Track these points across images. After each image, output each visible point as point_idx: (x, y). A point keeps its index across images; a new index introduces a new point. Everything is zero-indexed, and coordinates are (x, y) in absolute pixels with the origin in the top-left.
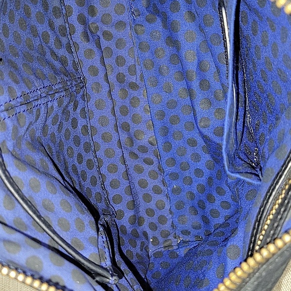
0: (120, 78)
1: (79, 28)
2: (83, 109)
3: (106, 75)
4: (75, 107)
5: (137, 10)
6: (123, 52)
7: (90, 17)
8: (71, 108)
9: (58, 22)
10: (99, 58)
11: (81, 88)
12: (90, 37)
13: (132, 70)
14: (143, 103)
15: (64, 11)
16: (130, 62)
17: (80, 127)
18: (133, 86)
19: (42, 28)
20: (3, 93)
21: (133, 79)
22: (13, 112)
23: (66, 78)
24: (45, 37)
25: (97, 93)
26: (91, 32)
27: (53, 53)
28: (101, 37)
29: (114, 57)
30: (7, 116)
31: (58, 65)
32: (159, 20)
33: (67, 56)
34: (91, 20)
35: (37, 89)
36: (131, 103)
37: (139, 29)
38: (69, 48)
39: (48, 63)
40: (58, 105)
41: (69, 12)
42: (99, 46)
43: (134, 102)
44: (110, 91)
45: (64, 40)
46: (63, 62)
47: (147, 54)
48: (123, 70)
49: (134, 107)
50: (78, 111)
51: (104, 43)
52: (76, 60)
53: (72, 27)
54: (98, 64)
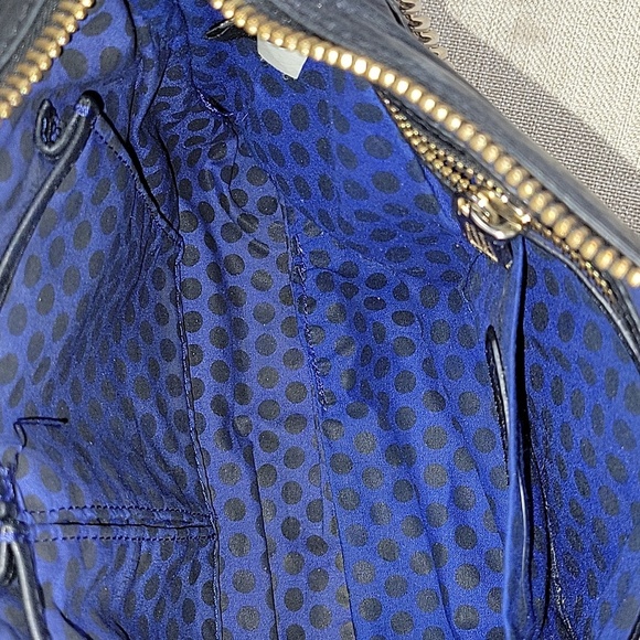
0: (290, 529)
1: (213, 422)
2: (209, 585)
3: (261, 520)
4: (194, 577)
5: (331, 394)
6: (298, 475)
7: (237, 405)
8: (184, 573)
9: (175, 404)
10: (249, 483)
11: (209, 537)
12: (234, 441)
13: (315, 512)
14: (336, 581)
15: (188, 387)
16: (311, 493)
17: (199, 622)
18: (317, 545)
19: (143, 407)
20: (59, 489)
21: (315, 530)
22: (72, 531)
23: (180, 507)
24: (147, 423)
25: (239, 557)
26: (238, 433)
27: (159, 456)
28: (257, 444)
29: (280, 483)
30: (61, 535)
31: (166, 479)
32: (372, 412)
33: (187, 471)
34: (239, 410)
35: (124, 507)
36: (310, 581)
37: (333, 429)
38: (191, 455)
39: (149, 471)
40: (162, 554)
41: (197, 389)
42: (250, 460)
43: (317, 579)
44: (266, 555)
45: (183, 439)
46: (178, 478)
47: (346, 479)
48: (296, 511)
49: (317, 590)
50: (199, 585)
51: (261, 457)
52: (203, 482)
53: (199, 418)
54: (245, 496)
